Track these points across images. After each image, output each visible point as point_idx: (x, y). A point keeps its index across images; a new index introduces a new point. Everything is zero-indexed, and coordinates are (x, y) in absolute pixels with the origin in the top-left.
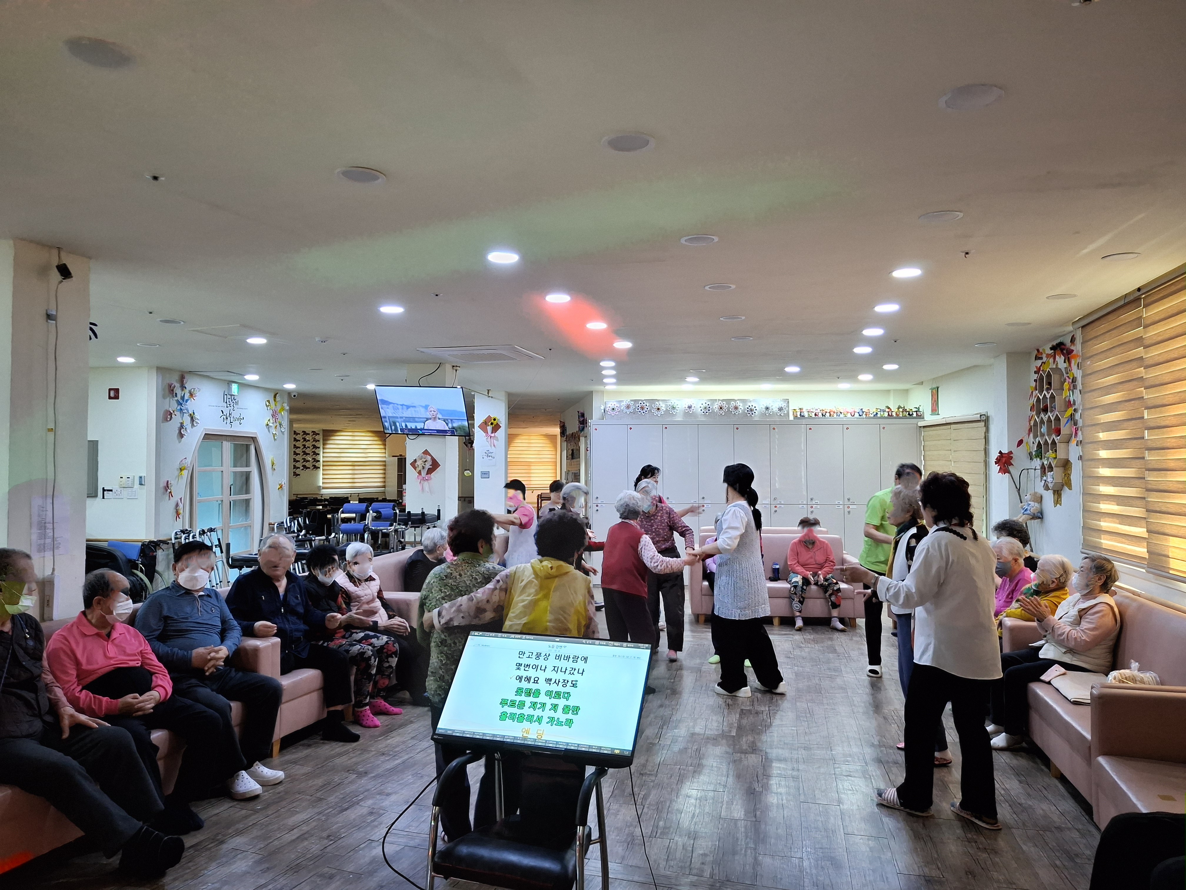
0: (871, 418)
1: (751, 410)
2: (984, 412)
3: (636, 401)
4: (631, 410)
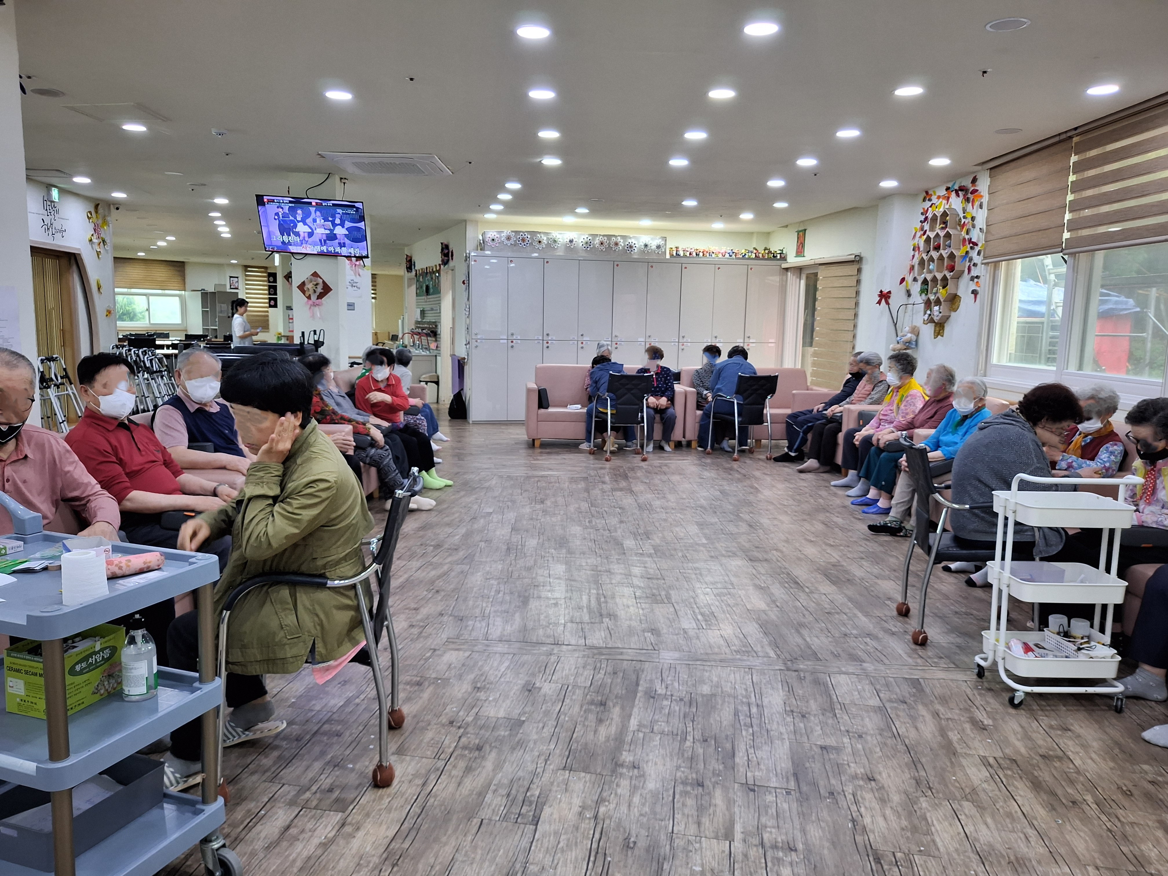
0: (739, 258)
1: (631, 247)
2: (857, 253)
3: (517, 232)
4: (512, 241)
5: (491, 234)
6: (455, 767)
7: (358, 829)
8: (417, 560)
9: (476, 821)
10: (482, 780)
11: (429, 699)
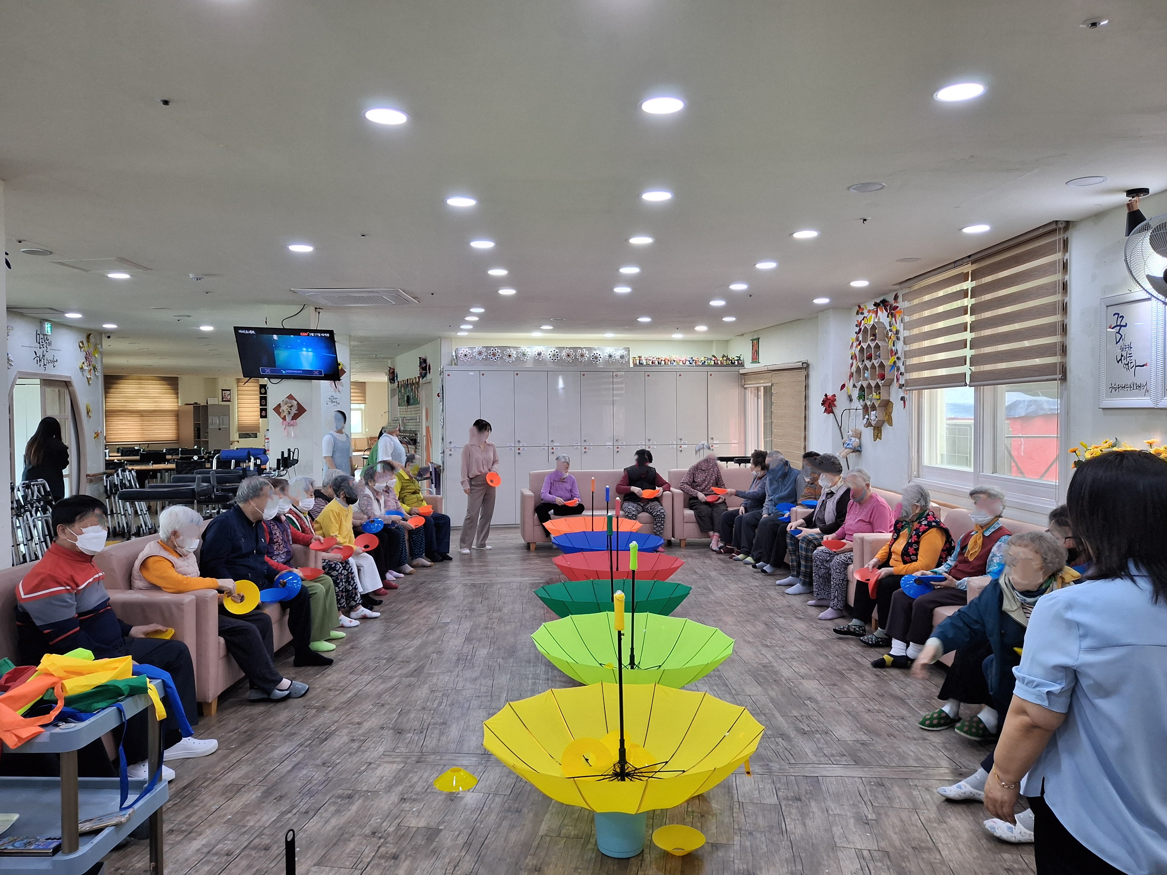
0: (699, 366)
1: (596, 358)
2: (804, 360)
3: (488, 348)
4: (483, 356)
5: (464, 350)
8: (369, 675)
11: (357, 812)
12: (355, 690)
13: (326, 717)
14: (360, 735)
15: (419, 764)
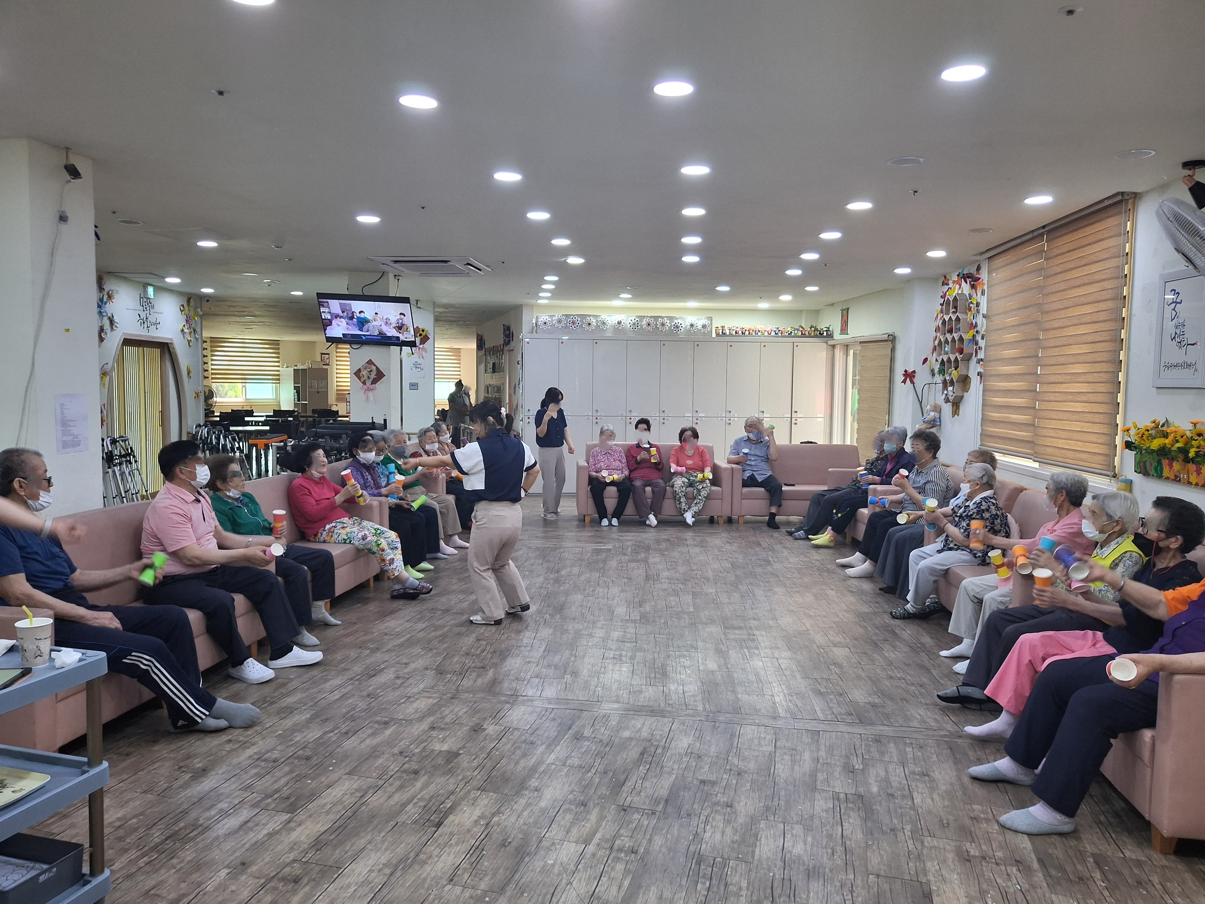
0: (785, 336)
1: (677, 327)
2: (890, 331)
3: (567, 316)
4: (563, 324)
5: (544, 318)
6: (391, 785)
7: (300, 825)
8: (424, 623)
9: (393, 823)
10: (409, 795)
11: (390, 735)
12: (408, 636)
13: (378, 656)
14: (405, 673)
15: (453, 700)
